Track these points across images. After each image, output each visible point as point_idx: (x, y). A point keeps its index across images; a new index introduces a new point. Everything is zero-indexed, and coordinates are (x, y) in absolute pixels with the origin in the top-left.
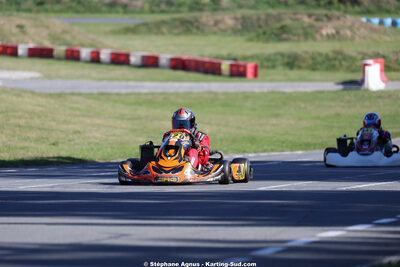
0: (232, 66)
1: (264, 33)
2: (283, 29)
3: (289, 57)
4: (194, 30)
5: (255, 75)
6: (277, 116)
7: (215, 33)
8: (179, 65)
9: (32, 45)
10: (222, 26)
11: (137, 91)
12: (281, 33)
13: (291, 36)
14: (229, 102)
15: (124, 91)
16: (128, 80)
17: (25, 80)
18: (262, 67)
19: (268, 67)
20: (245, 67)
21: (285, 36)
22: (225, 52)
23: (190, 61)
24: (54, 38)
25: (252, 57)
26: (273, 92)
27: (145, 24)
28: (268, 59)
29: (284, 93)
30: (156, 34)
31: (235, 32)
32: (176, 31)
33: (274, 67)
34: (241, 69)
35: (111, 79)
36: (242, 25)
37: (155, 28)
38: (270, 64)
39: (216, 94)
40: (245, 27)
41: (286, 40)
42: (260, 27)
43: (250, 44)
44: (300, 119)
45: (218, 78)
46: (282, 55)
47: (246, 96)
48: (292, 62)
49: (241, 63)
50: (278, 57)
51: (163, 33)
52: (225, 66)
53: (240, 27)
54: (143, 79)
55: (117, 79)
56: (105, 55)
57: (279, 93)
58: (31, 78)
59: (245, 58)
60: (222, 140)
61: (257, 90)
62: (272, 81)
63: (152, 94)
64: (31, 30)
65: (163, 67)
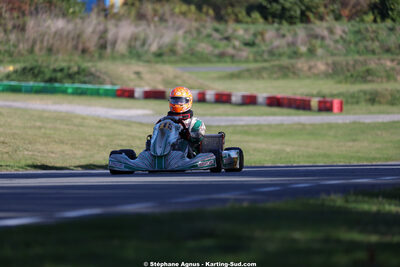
0: (320, 102)
1: (352, 76)
2: (368, 72)
3: (371, 94)
4: (291, 75)
5: (341, 109)
6: (354, 140)
7: (308, 77)
8: (274, 102)
9: (147, 89)
10: (315, 71)
11: (235, 123)
12: (367, 75)
13: (375, 78)
14: (314, 132)
15: (223, 124)
16: (227, 115)
17: (138, 116)
18: (347, 102)
19: (352, 103)
20: (332, 103)
21: (369, 78)
22: (315, 92)
23: (284, 99)
24: (166, 82)
25: (338, 95)
26: (354, 123)
27: (248, 70)
28: (352, 96)
29: (364, 124)
30: (258, 79)
31: (327, 75)
32: (275, 76)
33: (357, 103)
34: (328, 105)
35: (213, 115)
36: (333, 70)
37: (257, 74)
38: (354, 100)
39: (304, 125)
40: (336, 72)
41: (370, 81)
42: (348, 71)
43: (339, 86)
44: (374, 142)
45: (308, 112)
46: (365, 93)
47: (330, 126)
48: (373, 99)
49: (328, 99)
50: (361, 94)
51: (263, 78)
52: (314, 103)
53: (330, 71)
54: (241, 115)
55: (219, 115)
56: (210, 95)
57: (360, 123)
58: (144, 116)
59: (333, 96)
60: (299, 157)
61: (340, 121)
62: (355, 114)
63: (247, 126)
64: (147, 76)
65: (261, 105)
